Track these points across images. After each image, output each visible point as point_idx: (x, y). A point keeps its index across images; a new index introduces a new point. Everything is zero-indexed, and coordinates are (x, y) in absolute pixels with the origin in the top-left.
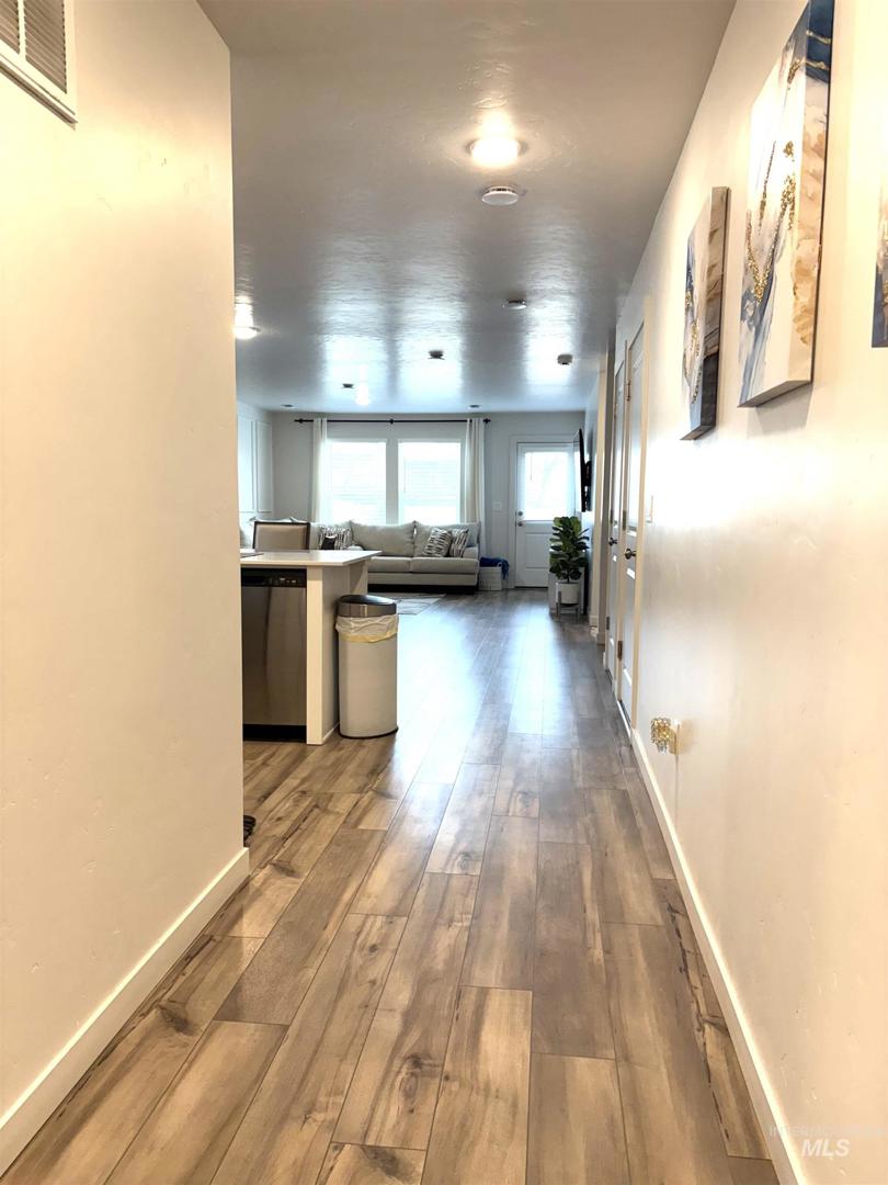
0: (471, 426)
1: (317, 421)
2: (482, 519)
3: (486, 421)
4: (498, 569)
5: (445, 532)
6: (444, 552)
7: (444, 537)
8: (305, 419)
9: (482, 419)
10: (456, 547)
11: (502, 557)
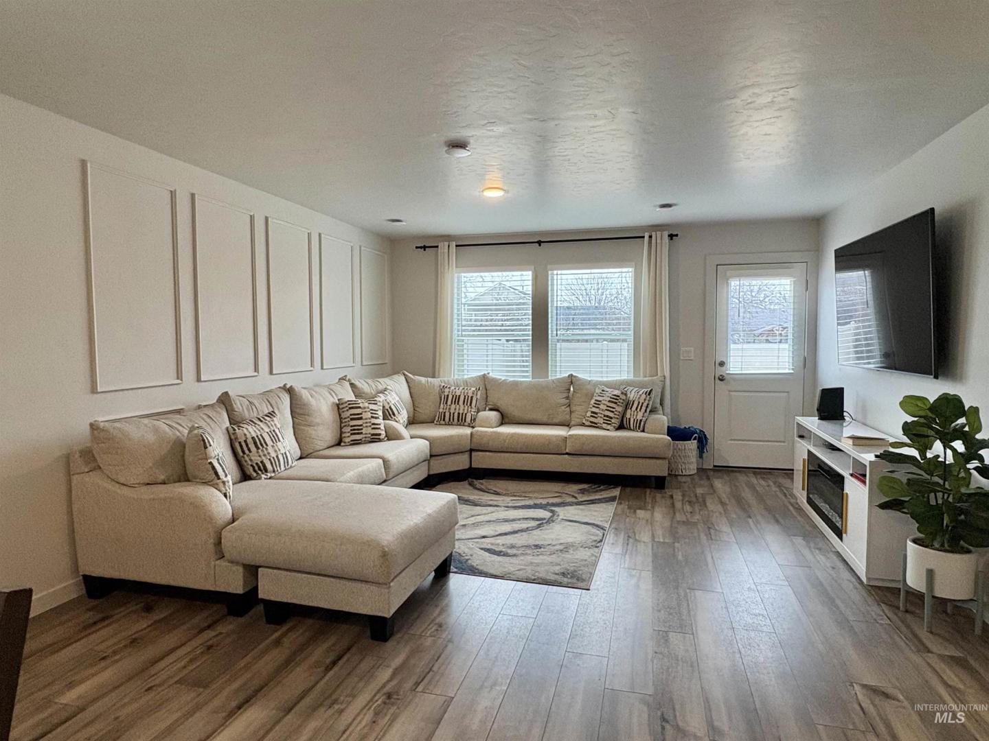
0: (650, 242)
1: (443, 247)
2: (667, 374)
3: (671, 236)
4: (692, 445)
5: (617, 392)
6: (616, 422)
7: (615, 400)
8: (428, 245)
9: (666, 234)
10: (634, 415)
11: (697, 426)
